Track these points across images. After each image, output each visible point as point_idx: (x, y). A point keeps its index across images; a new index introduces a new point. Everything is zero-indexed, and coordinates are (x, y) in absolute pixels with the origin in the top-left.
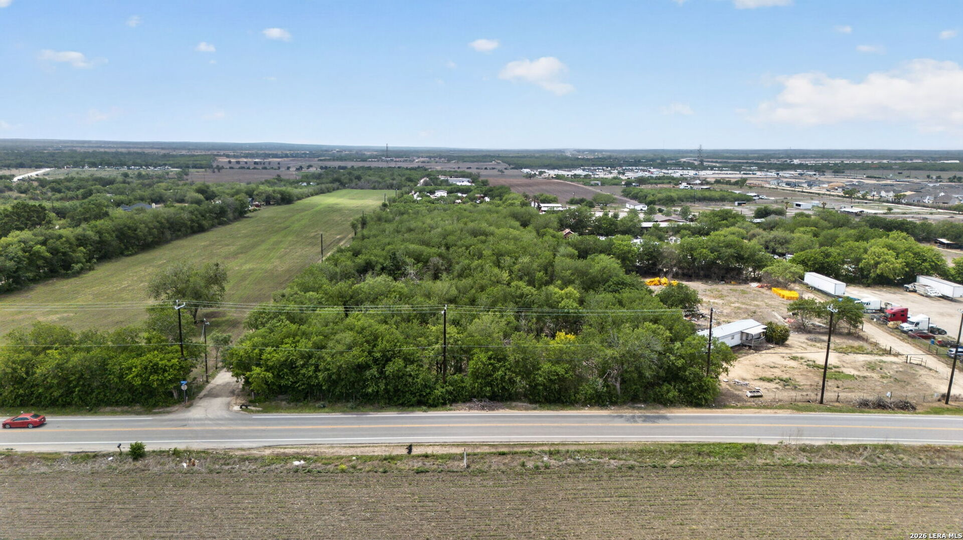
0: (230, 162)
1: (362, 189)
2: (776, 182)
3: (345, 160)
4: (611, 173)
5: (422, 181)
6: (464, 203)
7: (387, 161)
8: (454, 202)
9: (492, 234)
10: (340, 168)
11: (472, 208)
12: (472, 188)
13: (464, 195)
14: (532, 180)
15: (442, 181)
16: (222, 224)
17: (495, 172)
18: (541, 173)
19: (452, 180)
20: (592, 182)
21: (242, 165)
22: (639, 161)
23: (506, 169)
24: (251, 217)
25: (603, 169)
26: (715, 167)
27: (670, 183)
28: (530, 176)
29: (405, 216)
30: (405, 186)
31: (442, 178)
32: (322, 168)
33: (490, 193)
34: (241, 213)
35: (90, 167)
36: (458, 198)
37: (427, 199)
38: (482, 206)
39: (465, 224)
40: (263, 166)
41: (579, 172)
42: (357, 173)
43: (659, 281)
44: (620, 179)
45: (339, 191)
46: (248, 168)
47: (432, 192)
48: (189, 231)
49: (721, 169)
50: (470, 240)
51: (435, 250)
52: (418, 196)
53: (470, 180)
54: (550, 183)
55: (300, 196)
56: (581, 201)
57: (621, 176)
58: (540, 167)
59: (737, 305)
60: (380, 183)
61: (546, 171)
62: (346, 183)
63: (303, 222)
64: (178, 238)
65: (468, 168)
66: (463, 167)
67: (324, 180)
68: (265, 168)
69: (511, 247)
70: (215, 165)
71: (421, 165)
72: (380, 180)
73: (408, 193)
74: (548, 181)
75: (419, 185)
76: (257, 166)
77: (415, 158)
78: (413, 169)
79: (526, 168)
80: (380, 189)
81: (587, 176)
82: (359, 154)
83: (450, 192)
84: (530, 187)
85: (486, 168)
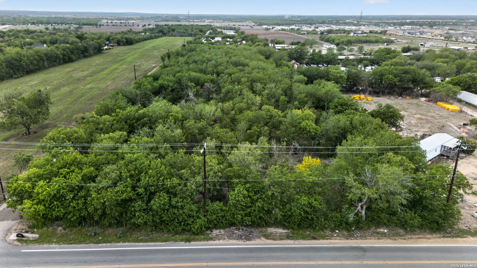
0: (107, 22)
1: (175, 36)
2: (402, 32)
3: (169, 21)
4: (311, 28)
5: (208, 32)
6: (230, 44)
7: (191, 21)
8: (225, 44)
9: (247, 65)
10: (165, 25)
11: (235, 48)
12: (236, 36)
13: (231, 40)
14: (269, 31)
15: (219, 32)
16: (85, 57)
17: (248, 27)
18: (273, 28)
19: (224, 31)
20: (302, 33)
21: (114, 24)
22: (325, 22)
23: (254, 26)
24: (106, 53)
25: (306, 26)
26: (366, 24)
27: (344, 33)
28: (267, 29)
29: (194, 52)
30: (198, 35)
31: (219, 30)
32: (156, 25)
33: (245, 38)
34: (99, 50)
35: (31, 25)
36: (228, 41)
37: (209, 42)
38: (242, 46)
39: (230, 58)
40: (125, 24)
41: (293, 27)
42: (173, 28)
43: (360, 97)
44: (316, 31)
45: (162, 37)
46: (117, 26)
47: (213, 38)
48: (62, 61)
49: (368, 25)
50: (232, 69)
51: (209, 76)
52: (205, 40)
53: (234, 31)
54: (279, 33)
55: (138, 40)
56: (298, 43)
57: (316, 29)
58: (272, 25)
59: (418, 116)
60: (185, 33)
61: (276, 26)
62: (166, 33)
63: (136, 56)
64: (54, 66)
65: (234, 25)
66: (231, 24)
67: (154, 32)
68: (126, 26)
69: (261, 75)
70: (99, 24)
71: (209, 24)
72: (186, 32)
73: (199, 38)
74: (277, 32)
75: (206, 34)
76: (122, 25)
77: (206, 20)
78: (205, 26)
79: (264, 25)
80: (185, 36)
81: (298, 29)
82: (176, 18)
83: (223, 38)
84: (268, 35)
85: (243, 25)
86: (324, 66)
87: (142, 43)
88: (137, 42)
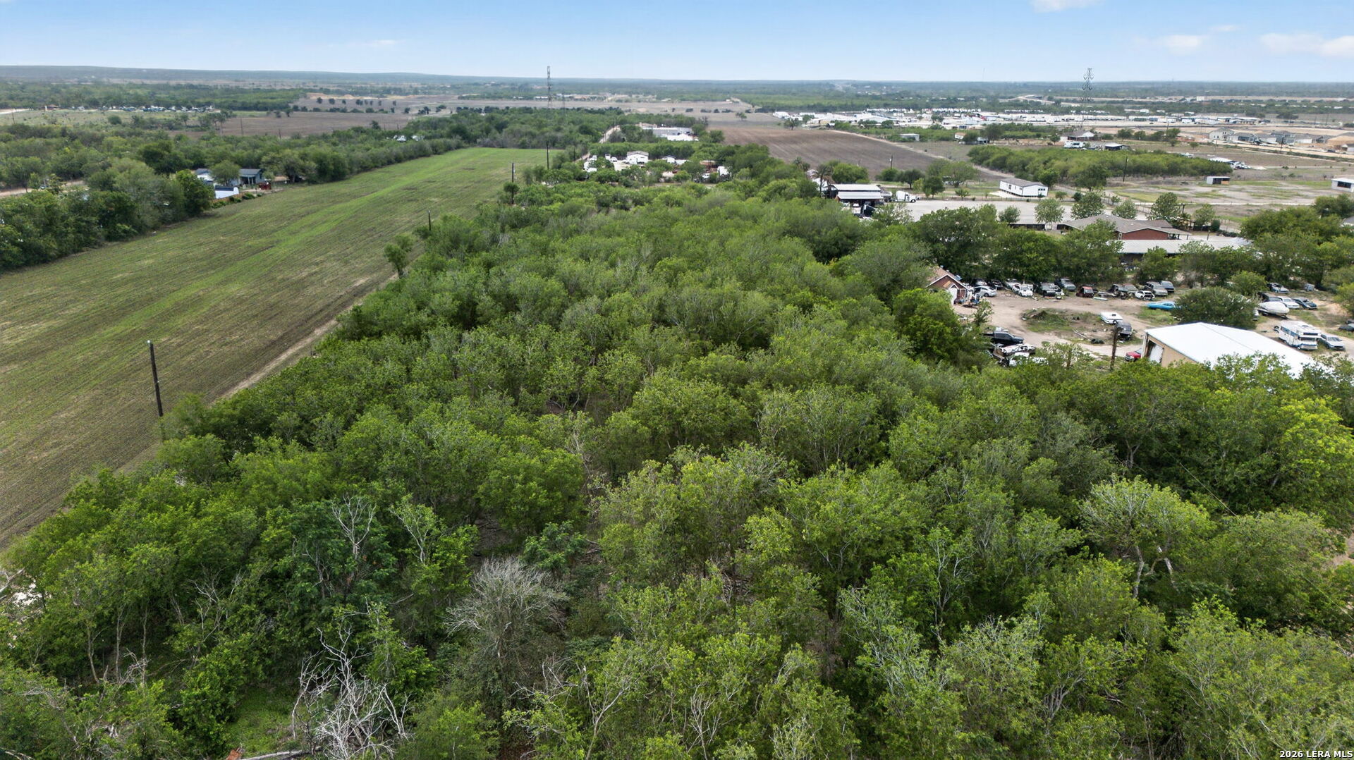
0: (320, 101)
1: (502, 147)
2: (1221, 135)
3: (500, 98)
4: (921, 119)
5: (610, 132)
6: (678, 180)
7: (564, 99)
8: (659, 177)
10: (486, 110)
12: (695, 147)
13: (681, 162)
14: (796, 131)
15: (642, 134)
16: (115, 238)
17: (730, 117)
18: (806, 119)
19: (658, 131)
20: (904, 135)
21: (338, 105)
22: (955, 100)
23: (748, 111)
24: (221, 216)
25: (902, 112)
26: (1079, 108)
27: (1038, 136)
28: (793, 124)
30: (574, 143)
31: (644, 127)
32: (458, 109)
33: (729, 158)
35: (85, 107)
36: (668, 168)
40: (369, 106)
41: (867, 116)
42: (505, 118)
44: (942, 128)
45: (460, 150)
46: (344, 111)
47: (621, 156)
52: (593, 165)
53: (690, 130)
54: (835, 138)
57: (941, 124)
58: (801, 109)
60: (533, 136)
61: (814, 114)
62: (477, 137)
65: (688, 111)
66: (680, 108)
67: (438, 131)
68: (370, 111)
70: (292, 105)
71: (615, 105)
72: (537, 132)
73: (574, 157)
74: (823, 132)
75: (602, 141)
76: (359, 107)
77: (608, 94)
78: (601, 112)
79: (779, 110)
80: (534, 147)
81: (887, 125)
82: (523, 89)
83: (654, 155)
84: (795, 142)
85: (716, 111)
86: (1062, 287)
87: (377, 174)
88: (365, 168)
